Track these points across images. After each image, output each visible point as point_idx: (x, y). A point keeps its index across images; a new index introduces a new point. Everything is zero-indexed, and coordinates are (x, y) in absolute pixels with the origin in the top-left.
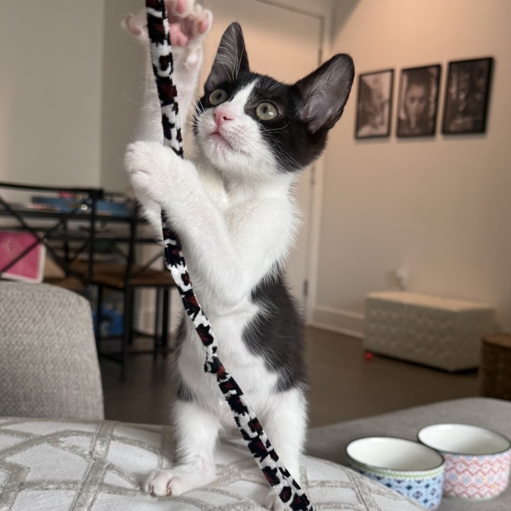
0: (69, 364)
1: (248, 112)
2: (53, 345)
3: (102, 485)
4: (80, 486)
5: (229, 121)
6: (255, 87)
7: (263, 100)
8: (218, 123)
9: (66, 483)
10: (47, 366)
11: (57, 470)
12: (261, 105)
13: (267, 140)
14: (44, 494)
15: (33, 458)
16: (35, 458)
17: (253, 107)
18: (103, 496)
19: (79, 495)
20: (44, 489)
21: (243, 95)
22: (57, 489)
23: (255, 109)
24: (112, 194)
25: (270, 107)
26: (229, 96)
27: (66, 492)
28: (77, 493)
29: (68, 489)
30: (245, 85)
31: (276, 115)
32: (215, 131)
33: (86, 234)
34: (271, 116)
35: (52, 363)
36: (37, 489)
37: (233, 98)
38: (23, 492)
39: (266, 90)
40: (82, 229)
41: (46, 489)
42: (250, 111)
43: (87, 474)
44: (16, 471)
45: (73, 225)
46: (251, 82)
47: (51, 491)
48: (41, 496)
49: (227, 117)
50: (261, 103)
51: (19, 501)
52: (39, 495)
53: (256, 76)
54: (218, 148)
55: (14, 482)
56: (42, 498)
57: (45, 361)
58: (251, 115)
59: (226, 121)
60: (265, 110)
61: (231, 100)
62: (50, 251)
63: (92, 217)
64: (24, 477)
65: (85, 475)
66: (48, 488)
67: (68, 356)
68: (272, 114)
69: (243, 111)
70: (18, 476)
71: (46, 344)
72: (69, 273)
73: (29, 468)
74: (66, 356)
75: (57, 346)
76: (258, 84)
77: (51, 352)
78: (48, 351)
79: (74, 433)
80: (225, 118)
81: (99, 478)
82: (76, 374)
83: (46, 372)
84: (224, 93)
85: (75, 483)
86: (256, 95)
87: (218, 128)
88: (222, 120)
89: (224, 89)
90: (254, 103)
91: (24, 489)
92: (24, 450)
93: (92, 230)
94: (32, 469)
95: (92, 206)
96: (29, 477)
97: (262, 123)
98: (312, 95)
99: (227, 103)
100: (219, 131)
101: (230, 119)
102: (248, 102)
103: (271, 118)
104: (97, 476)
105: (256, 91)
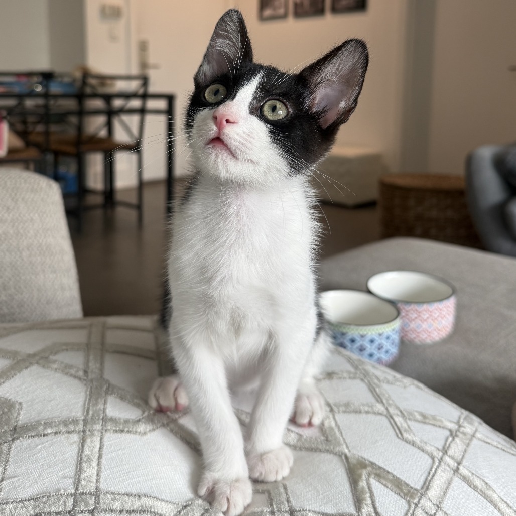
0: (44, 248)
1: (253, 112)
2: (28, 232)
3: (106, 420)
4: (80, 427)
5: (231, 124)
6: (260, 82)
7: (270, 98)
8: (220, 127)
9: (66, 423)
10: (24, 254)
11: (52, 402)
12: (269, 103)
13: (278, 144)
14: (43, 443)
15: (23, 387)
16: (26, 388)
17: (258, 105)
18: (111, 439)
19: (83, 441)
20: (41, 435)
21: (248, 92)
22: (56, 433)
23: (261, 108)
24: (62, 76)
25: (279, 105)
26: (230, 94)
27: (68, 438)
28: (80, 438)
29: (69, 432)
30: (249, 79)
31: (285, 115)
32: (216, 136)
33: (42, 111)
34: (280, 115)
35: (28, 249)
36: (33, 437)
37: (235, 96)
38: (17, 442)
39: (273, 85)
40: (37, 106)
41: (44, 435)
42: (257, 111)
43: (86, 406)
44: (6, 410)
45: (29, 103)
46: (256, 76)
47: (50, 437)
48: (39, 447)
49: (231, 120)
50: (268, 101)
51: (14, 456)
52: (37, 446)
53: (260, 67)
54: (219, 159)
55: (5, 427)
56: (40, 450)
57: (20, 249)
58: (257, 116)
59: (229, 124)
60: (274, 109)
61: (233, 99)
62: (12, 126)
63: (46, 95)
64: (16, 418)
65: (85, 408)
66: (46, 433)
67: (43, 241)
68: (281, 113)
69: (248, 111)
70: (9, 417)
71: (21, 231)
72: (28, 144)
73: (20, 404)
74: (41, 241)
75: (31, 232)
76: (262, 77)
77: (26, 238)
78: (24, 238)
79: (64, 347)
80: (228, 121)
81: (100, 409)
82: (52, 258)
83: (23, 260)
84: (222, 89)
85: (75, 422)
86: (261, 91)
87: (219, 133)
88: (225, 123)
89: (221, 84)
90: (260, 101)
91: (18, 438)
92: (13, 377)
93: (46, 107)
94: (24, 405)
95: (46, 86)
96: (23, 418)
97: (270, 124)
98: (320, 83)
99: (228, 103)
100: (221, 137)
101: (234, 123)
102: (253, 99)
103: (280, 118)
104: (98, 407)
105: (262, 87)
